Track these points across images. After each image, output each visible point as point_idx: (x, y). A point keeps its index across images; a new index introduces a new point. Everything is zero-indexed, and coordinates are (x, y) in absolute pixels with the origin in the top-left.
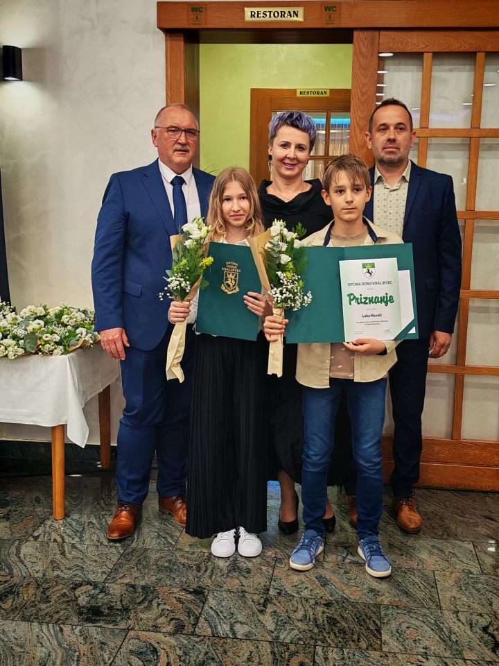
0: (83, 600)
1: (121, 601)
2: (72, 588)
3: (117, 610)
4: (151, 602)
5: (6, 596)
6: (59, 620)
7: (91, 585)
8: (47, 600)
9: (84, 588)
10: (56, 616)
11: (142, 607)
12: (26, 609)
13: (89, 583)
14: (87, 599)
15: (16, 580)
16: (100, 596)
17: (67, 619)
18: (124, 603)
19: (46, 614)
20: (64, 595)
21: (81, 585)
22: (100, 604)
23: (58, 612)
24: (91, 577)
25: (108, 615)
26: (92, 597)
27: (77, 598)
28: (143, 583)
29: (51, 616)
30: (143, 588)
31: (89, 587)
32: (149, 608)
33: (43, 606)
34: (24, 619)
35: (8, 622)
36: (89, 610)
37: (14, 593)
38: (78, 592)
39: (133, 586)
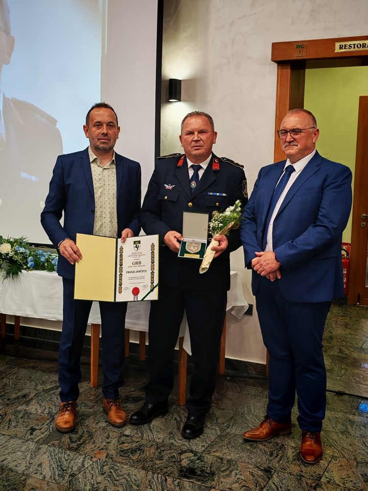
0: (185, 463)
1: (211, 467)
2: (180, 453)
3: (207, 473)
4: (231, 471)
5: (136, 451)
6: (166, 473)
7: (193, 453)
8: (161, 458)
9: (187, 454)
10: (165, 470)
11: (224, 474)
12: (146, 462)
13: (192, 451)
14: (188, 462)
15: (144, 442)
16: (197, 462)
17: (171, 473)
18: (212, 469)
19: (158, 468)
20: (173, 457)
21: (186, 452)
22: (196, 467)
23: (166, 468)
24: (194, 448)
25: (200, 475)
26: (192, 461)
27: (181, 460)
28: (229, 458)
29: (162, 470)
30: (228, 461)
31: (191, 454)
32: (228, 476)
33: (158, 462)
34: (143, 468)
35: (133, 469)
36: (187, 469)
37: (141, 450)
38: (183, 456)
39: (222, 459)
